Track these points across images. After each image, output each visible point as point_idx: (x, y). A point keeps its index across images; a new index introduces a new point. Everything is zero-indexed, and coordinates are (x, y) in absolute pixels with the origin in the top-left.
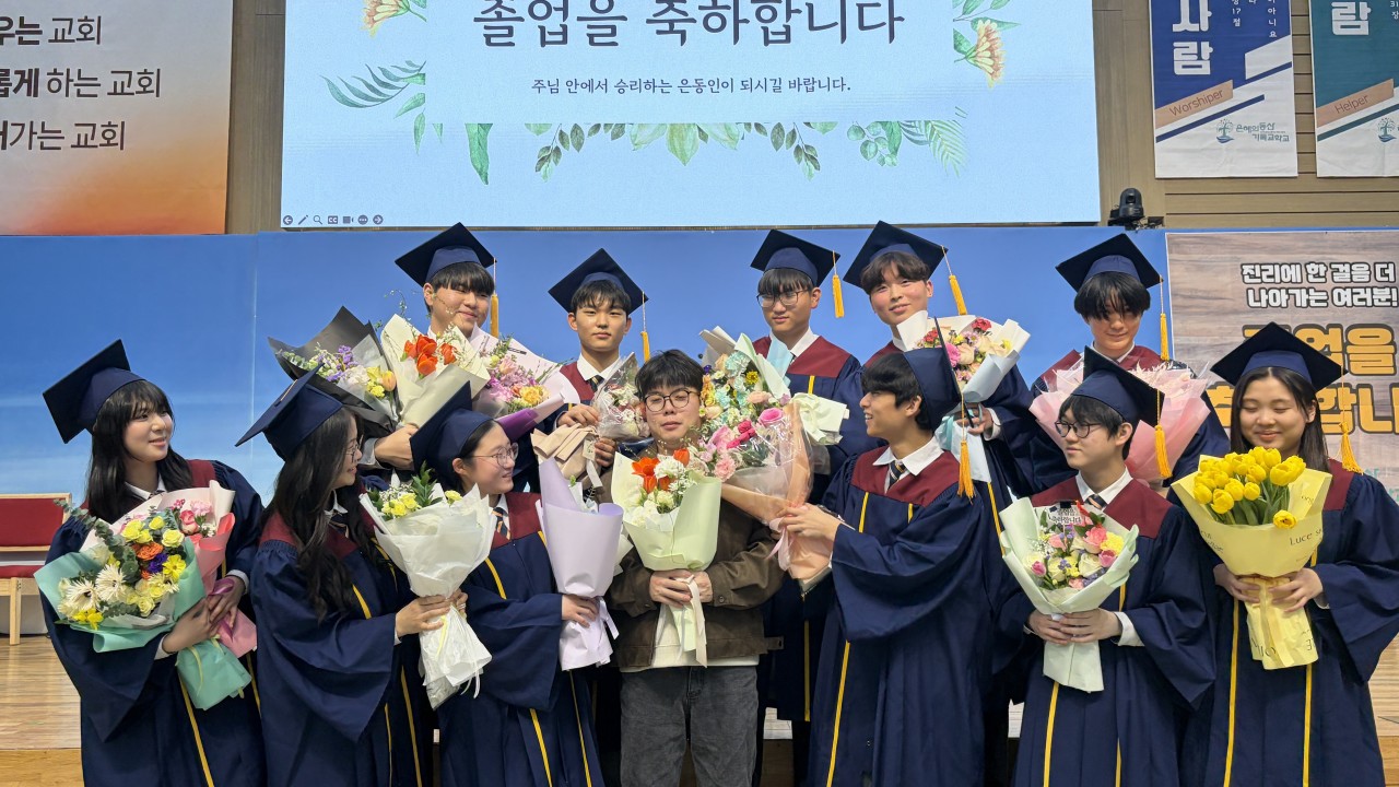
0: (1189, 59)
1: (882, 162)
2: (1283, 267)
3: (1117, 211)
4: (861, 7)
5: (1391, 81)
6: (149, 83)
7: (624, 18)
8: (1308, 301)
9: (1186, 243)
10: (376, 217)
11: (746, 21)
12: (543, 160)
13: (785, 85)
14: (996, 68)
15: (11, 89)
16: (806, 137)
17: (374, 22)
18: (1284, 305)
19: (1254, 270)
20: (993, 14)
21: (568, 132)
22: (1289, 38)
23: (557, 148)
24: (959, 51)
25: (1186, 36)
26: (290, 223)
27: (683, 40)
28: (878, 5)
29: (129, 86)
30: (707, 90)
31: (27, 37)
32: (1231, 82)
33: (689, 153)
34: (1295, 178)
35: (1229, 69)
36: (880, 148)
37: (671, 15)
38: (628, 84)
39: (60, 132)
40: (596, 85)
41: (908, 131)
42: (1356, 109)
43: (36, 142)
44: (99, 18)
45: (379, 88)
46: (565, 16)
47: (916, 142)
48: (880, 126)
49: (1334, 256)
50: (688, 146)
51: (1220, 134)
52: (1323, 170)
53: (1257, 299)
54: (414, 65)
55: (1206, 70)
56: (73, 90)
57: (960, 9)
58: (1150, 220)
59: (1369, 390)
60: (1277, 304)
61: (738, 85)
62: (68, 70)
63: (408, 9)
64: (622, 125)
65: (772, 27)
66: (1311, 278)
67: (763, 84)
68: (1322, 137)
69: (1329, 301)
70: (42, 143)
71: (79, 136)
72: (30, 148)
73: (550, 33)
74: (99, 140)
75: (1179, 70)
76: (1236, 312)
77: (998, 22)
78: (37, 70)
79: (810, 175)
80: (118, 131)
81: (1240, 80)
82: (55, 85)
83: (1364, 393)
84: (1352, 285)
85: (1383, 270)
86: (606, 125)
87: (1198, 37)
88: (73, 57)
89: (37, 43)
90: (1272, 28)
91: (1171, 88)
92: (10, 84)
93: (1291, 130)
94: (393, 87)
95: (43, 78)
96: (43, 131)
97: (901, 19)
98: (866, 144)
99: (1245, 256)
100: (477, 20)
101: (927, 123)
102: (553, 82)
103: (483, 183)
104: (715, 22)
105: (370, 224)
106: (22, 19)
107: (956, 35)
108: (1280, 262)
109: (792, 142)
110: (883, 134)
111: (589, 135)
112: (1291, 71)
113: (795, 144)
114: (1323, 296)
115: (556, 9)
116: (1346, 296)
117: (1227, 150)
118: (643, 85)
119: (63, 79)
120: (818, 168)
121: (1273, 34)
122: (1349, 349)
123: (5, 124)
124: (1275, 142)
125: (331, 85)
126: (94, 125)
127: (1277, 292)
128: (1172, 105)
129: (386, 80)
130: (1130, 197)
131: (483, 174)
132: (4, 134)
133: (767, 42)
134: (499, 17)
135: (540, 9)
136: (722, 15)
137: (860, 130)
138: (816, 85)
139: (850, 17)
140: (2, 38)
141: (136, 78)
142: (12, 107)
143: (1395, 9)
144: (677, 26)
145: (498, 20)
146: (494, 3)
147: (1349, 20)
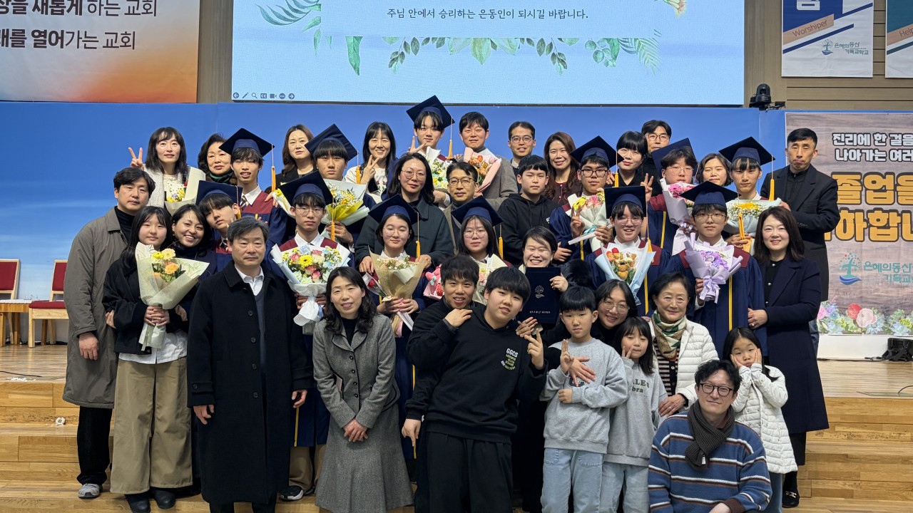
1: (607, 64)
2: (859, 136)
3: (754, 98)
6: (149, 7)
8: (874, 157)
9: (798, 119)
10: (290, 95)
12: (393, 60)
13: (546, 14)
14: (681, 4)
15: (65, 10)
16: (559, 48)
18: (858, 159)
19: (840, 137)
21: (409, 43)
23: (402, 53)
26: (237, 97)
29: (137, 9)
30: (497, 17)
32: (833, 15)
33: (484, 57)
34: (871, 78)
35: (832, 7)
36: (606, 55)
38: (448, 12)
39: (96, 38)
40: (427, 12)
41: (624, 45)
43: (82, 44)
45: (293, 13)
47: (629, 52)
48: (606, 42)
49: (892, 129)
50: (484, 53)
51: (825, 49)
52: (890, 73)
53: (842, 155)
55: (817, 7)
56: (104, 11)
58: (776, 103)
59: (909, 214)
60: (854, 159)
61: (516, 14)
64: (443, 39)
66: (877, 143)
67: (532, 13)
68: (890, 52)
69: (887, 158)
70: (85, 45)
71: (107, 40)
72: (78, 47)
74: (120, 43)
75: (799, 7)
76: (827, 163)
79: (561, 72)
80: (131, 37)
81: (839, 14)
82: (92, 8)
83: (906, 216)
84: (903, 147)
86: (433, 38)
91: (794, 19)
92: (65, 7)
93: (870, 47)
94: (301, 13)
95: (85, 4)
96: (86, 37)
98: (597, 53)
99: (835, 128)
101: (636, 40)
102: (401, 10)
103: (357, 74)
105: (287, 99)
108: (857, 132)
109: (550, 51)
110: (608, 46)
111: (423, 44)
112: (872, 8)
113: (552, 53)
114: (883, 154)
116: (898, 155)
117: (828, 59)
118: (457, 13)
119: (97, 4)
120: (565, 67)
122: (898, 188)
123: (62, 32)
124: (859, 55)
125: (263, 12)
126: (116, 34)
127: (854, 151)
128: (794, 30)
129: (297, 8)
130: (763, 90)
131: (356, 68)
132: (62, 38)
137: (593, 44)
138: (566, 14)
141: (141, 4)
142: (67, 22)
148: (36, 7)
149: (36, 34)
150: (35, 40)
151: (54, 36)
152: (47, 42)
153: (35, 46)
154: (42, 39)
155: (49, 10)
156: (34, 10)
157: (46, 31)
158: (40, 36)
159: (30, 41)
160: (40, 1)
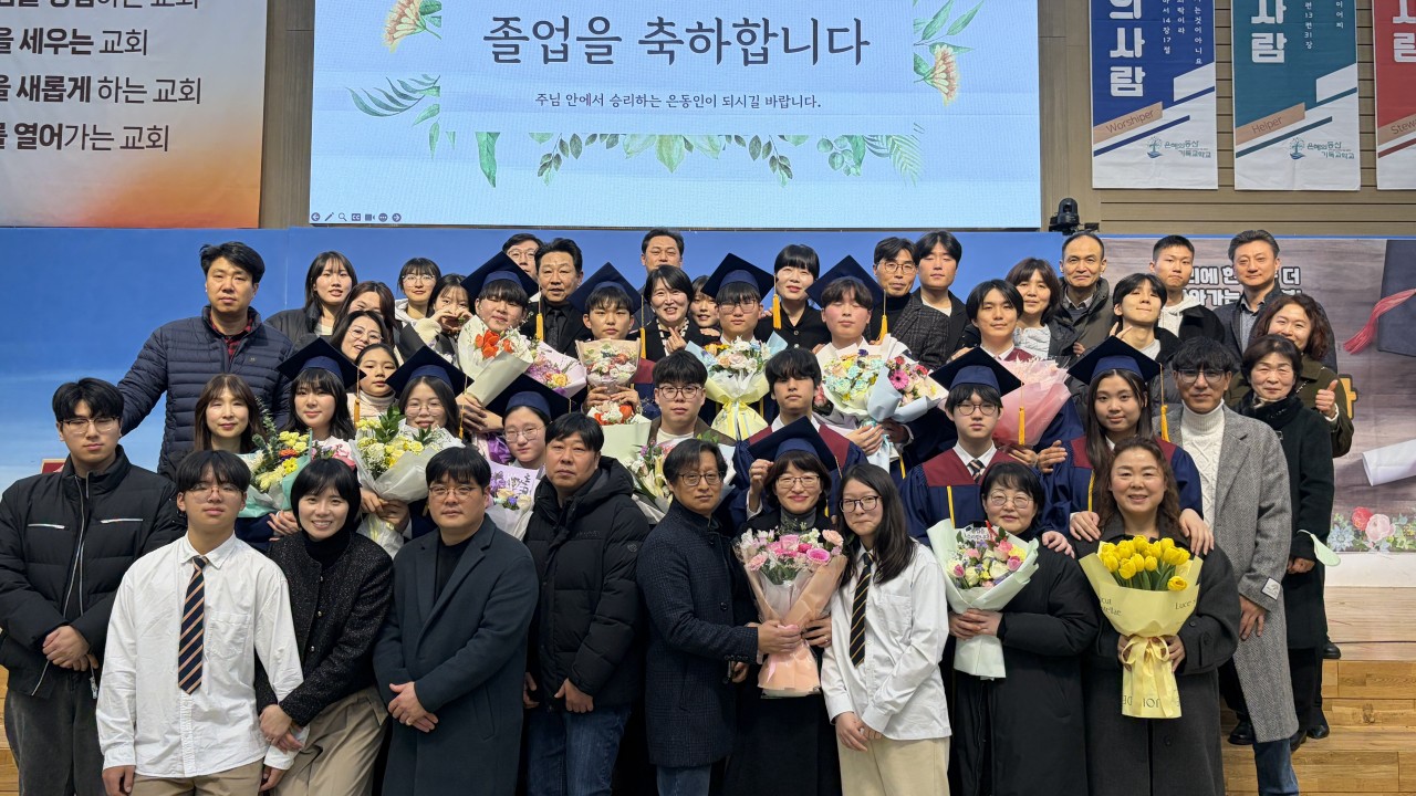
0: (1125, 82)
1: (848, 172)
2: (1203, 270)
3: (1056, 218)
4: (831, 32)
5: (1303, 105)
6: (190, 91)
7: (618, 39)
9: (1117, 247)
10: (395, 215)
11: (728, 43)
12: (545, 166)
13: (762, 102)
14: (951, 88)
15: (65, 94)
16: (780, 149)
17: (394, 39)
20: (948, 40)
21: (568, 142)
22: (1214, 64)
23: (558, 156)
24: (919, 73)
25: (1122, 61)
26: (318, 219)
27: (672, 59)
28: (846, 30)
29: (172, 93)
30: (692, 104)
31: (79, 48)
32: (1160, 104)
33: (675, 162)
34: (1216, 190)
35: (1159, 92)
36: (846, 160)
37: (661, 37)
38: (623, 99)
39: (110, 134)
40: (593, 99)
41: (871, 145)
42: (1271, 130)
43: (89, 143)
44: (146, 31)
45: (399, 100)
46: (566, 37)
47: (879, 155)
48: (846, 139)
50: (675, 155)
51: (1151, 150)
52: (1242, 181)
54: (429, 79)
55: (1139, 92)
57: (920, 35)
58: (1087, 226)
61: (720, 101)
62: (117, 78)
63: (425, 27)
64: (616, 136)
65: (751, 49)
66: (1226, 281)
67: (742, 100)
68: (1240, 154)
70: (94, 144)
71: (127, 138)
72: (83, 148)
73: (553, 52)
74: (145, 142)
75: (1115, 92)
77: (953, 47)
78: (89, 78)
79: (784, 183)
80: (163, 134)
81: (1169, 102)
82: (105, 92)
85: (1289, 274)
86: (601, 135)
87: (1132, 62)
88: (122, 67)
89: (89, 53)
90: (1199, 56)
91: (1109, 108)
92: (65, 90)
93: (1213, 148)
94: (411, 99)
95: (95, 85)
96: (95, 133)
97: (867, 43)
98: (833, 156)
100: (486, 38)
101: (888, 137)
102: (555, 96)
103: (491, 186)
104: (700, 44)
105: (390, 221)
106: (75, 31)
107: (916, 57)
109: (768, 153)
110: (849, 146)
111: (587, 144)
112: (1214, 94)
113: (771, 155)
115: (558, 30)
117: (1157, 164)
118: (635, 100)
119: (113, 86)
120: (790, 176)
121: (1199, 61)
123: (60, 126)
124: (1199, 158)
125: (356, 96)
126: (141, 129)
128: (1108, 124)
129: (405, 92)
131: (491, 178)
132: (60, 135)
133: (747, 62)
134: (507, 36)
135: (543, 30)
136: (707, 37)
137: (828, 143)
138: (790, 102)
139: (821, 41)
140: (56, 47)
141: (178, 86)
142: (67, 112)
143: (1309, 39)
144: (667, 47)
145: (505, 40)
146: (502, 23)
147: (1267, 49)
148: (22, 91)
149: (22, 129)
150: (19, 138)
151: (47, 132)
152: (38, 141)
153: (20, 146)
154: (29, 136)
155: (42, 94)
156: (19, 95)
157: (35, 126)
158: (26, 132)
159: (12, 140)
160: (28, 82)
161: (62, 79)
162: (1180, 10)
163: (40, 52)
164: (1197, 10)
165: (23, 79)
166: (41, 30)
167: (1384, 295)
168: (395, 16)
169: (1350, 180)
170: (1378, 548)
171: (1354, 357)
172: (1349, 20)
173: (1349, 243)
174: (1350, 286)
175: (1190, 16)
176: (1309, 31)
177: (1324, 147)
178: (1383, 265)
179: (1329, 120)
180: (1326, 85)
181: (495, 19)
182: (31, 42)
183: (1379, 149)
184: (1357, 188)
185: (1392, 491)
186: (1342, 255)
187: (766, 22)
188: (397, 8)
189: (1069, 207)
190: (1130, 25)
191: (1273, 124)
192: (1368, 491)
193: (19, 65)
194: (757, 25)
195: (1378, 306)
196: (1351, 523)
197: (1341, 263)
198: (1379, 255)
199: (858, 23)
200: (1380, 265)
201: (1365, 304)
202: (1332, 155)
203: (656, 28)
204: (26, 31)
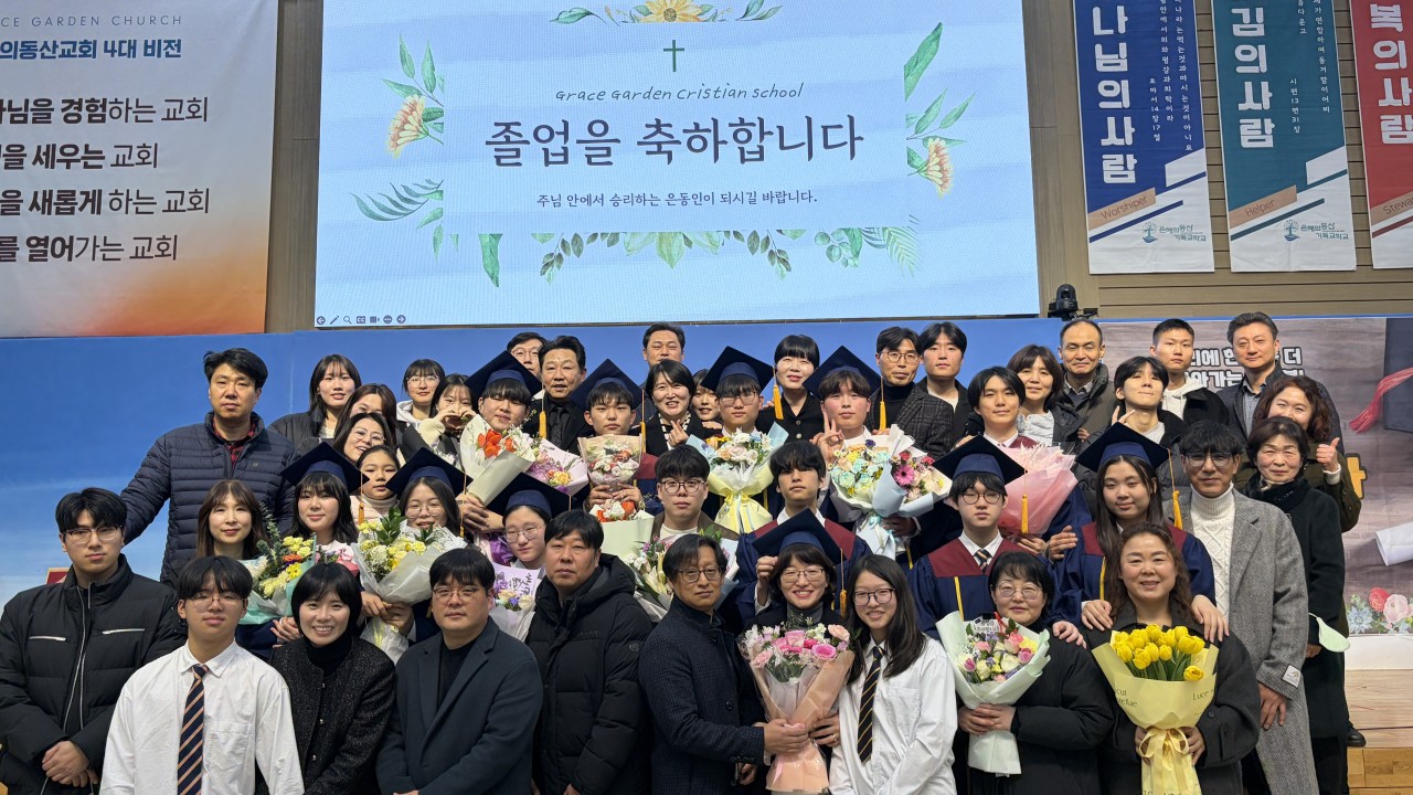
0: (1116, 170)
1: (846, 264)
2: (1204, 352)
3: (1054, 304)
4: (825, 128)
5: (1294, 187)
6: (199, 201)
7: (617, 141)
8: (1226, 382)
9: (1118, 331)
10: (399, 317)
11: (725, 142)
12: (547, 265)
13: (759, 198)
14: (945, 180)
15: (77, 207)
16: (778, 243)
17: (397, 145)
20: (941, 133)
21: (569, 240)
22: (1204, 150)
23: (560, 255)
24: (912, 166)
25: (1113, 149)
26: (323, 323)
27: (670, 159)
28: (840, 126)
29: (181, 204)
30: (691, 201)
31: (91, 162)
32: (1153, 189)
33: (675, 258)
34: (1213, 273)
35: (1151, 177)
36: (843, 251)
37: (659, 138)
38: (622, 198)
39: (120, 245)
40: (593, 199)
41: (868, 237)
42: (1264, 213)
43: (99, 254)
44: (156, 145)
45: (403, 203)
46: (566, 140)
47: (875, 246)
48: (843, 232)
50: (675, 251)
51: (1146, 235)
52: (1237, 265)
54: (433, 183)
55: (1131, 178)
56: (132, 208)
57: (913, 129)
58: (1086, 311)
61: (718, 198)
62: (128, 191)
63: (427, 134)
64: (617, 234)
65: (747, 147)
66: (1228, 362)
67: (740, 196)
68: (1235, 237)
70: (104, 255)
71: (137, 248)
72: (94, 259)
73: (553, 155)
74: (154, 251)
75: (1108, 179)
77: (945, 139)
78: (100, 191)
79: (783, 276)
80: (171, 243)
81: (1162, 188)
82: (116, 204)
85: (1291, 354)
86: (602, 234)
87: (1123, 150)
88: (132, 180)
89: (100, 167)
90: (1188, 142)
91: (1102, 195)
92: (76, 204)
93: (1208, 232)
94: (414, 203)
95: (106, 198)
96: (105, 244)
97: (860, 138)
98: (831, 248)
100: (488, 143)
101: (884, 229)
102: (556, 197)
103: (494, 286)
104: (697, 144)
105: (394, 323)
106: (87, 146)
107: (909, 151)
109: (767, 247)
110: (846, 239)
111: (588, 242)
112: (1206, 178)
113: (768, 250)
115: (558, 133)
117: (1153, 248)
118: (635, 199)
119: (123, 198)
120: (789, 269)
121: (1189, 148)
123: (71, 238)
124: (1194, 243)
125: (358, 199)
126: (150, 239)
127: (1198, 374)
128: (1102, 210)
129: (408, 197)
130: (1065, 292)
131: (494, 278)
132: (70, 247)
133: (743, 160)
134: (508, 141)
135: (544, 134)
136: (704, 138)
137: (825, 236)
138: (787, 198)
139: (816, 138)
140: (68, 162)
141: (187, 196)
142: (78, 224)
143: (1296, 124)
144: (665, 147)
145: (506, 144)
146: (504, 128)
147: (1255, 135)
148: (34, 204)
149: (34, 242)
150: (31, 251)
151: (59, 244)
152: (49, 253)
153: (31, 259)
155: (54, 208)
156: (31, 209)
157: (47, 238)
158: (38, 244)
159: (23, 252)
160: (40, 196)
161: (73, 192)
162: (1168, 99)
163: (53, 167)
164: (1184, 98)
165: (36, 193)
166: (54, 146)
167: (1385, 375)
168: (399, 123)
169: (1347, 260)
170: (1397, 629)
171: (1361, 436)
172: (1335, 104)
173: (1350, 322)
174: (1352, 364)
175: (1178, 104)
176: (1296, 116)
177: (1318, 228)
178: (1384, 343)
179: (1322, 201)
180: (1316, 168)
181: (496, 124)
182: (44, 158)
183: (1373, 229)
184: (1353, 267)
185: (1407, 571)
186: (1344, 334)
187: (761, 121)
188: (400, 115)
189: (1067, 293)
190: (1119, 114)
191: (1266, 207)
192: (1384, 571)
193: (32, 180)
194: (753, 124)
195: (1382, 383)
196: (1369, 604)
197: (1342, 342)
198: (1380, 334)
199: (851, 119)
200: (1381, 343)
201: (1369, 382)
202: (1326, 236)
203: (654, 130)
204: (39, 148)
